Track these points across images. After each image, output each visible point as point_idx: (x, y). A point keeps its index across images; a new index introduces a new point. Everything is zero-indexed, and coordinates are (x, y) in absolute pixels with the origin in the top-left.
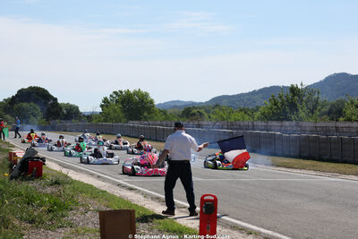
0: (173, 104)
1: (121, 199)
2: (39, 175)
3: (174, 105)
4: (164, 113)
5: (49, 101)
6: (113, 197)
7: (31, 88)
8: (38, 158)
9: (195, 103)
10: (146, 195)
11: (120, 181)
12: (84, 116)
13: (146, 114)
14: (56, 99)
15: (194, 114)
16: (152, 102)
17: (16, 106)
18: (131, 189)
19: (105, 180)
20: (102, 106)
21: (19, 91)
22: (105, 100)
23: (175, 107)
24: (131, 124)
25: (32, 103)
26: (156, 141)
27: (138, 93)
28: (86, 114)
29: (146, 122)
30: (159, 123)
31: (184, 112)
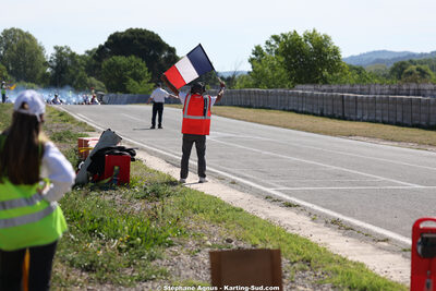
0: (375, 57)
1: (268, 224)
2: (123, 179)
3: (377, 58)
4: (359, 70)
5: (161, 52)
6: (253, 221)
7: (131, 31)
8: (122, 149)
9: (414, 55)
10: (314, 217)
11: (271, 191)
12: (222, 78)
13: (325, 73)
14: (172, 50)
15: (411, 73)
16: (336, 52)
17: (105, 63)
18: (289, 205)
19: (243, 188)
20: (251, 61)
21: (111, 37)
22: (258, 51)
23: (378, 61)
24: (300, 90)
25: (133, 57)
26: (343, 118)
27: (311, 37)
28: (226, 76)
29: (325, 87)
30: (347, 87)
31: (393, 70)
